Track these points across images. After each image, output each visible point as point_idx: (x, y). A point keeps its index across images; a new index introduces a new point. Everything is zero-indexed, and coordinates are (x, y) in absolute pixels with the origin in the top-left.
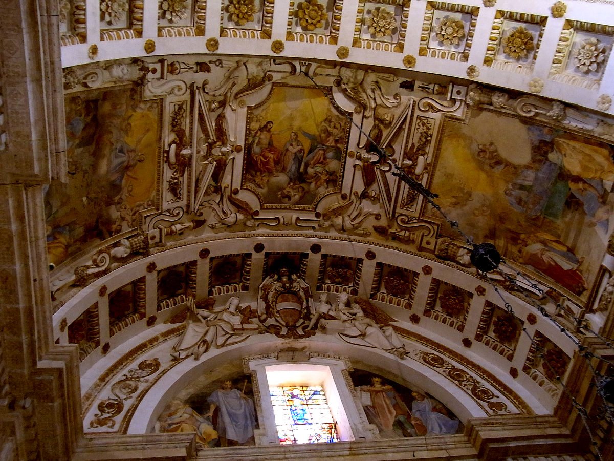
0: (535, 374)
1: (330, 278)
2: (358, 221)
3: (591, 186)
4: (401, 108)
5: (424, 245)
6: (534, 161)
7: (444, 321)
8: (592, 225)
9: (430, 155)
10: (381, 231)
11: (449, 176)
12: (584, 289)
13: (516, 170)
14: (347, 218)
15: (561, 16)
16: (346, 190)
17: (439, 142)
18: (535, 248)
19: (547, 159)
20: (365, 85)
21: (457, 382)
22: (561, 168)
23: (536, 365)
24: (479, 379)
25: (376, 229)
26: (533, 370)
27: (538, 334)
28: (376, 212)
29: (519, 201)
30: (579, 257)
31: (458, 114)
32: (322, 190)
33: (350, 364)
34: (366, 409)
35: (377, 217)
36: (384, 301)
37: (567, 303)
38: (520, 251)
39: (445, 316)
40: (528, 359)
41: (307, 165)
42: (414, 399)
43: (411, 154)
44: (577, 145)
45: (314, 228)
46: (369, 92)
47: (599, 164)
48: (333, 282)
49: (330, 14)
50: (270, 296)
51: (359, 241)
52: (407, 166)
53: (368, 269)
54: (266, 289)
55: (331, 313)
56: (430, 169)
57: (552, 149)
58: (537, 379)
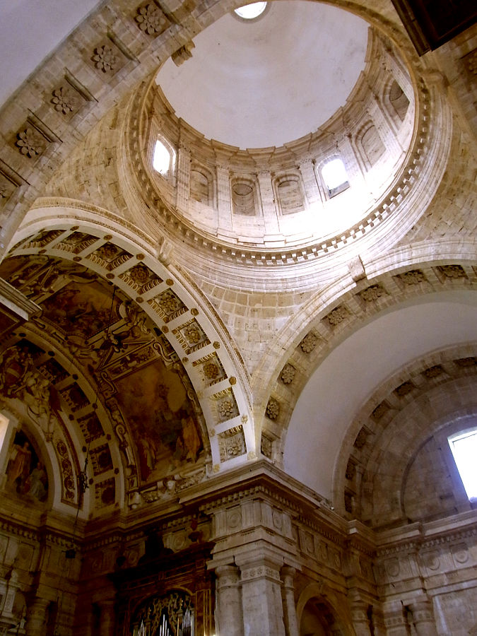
0: (98, 491)
1: (47, 366)
2: (84, 356)
3: (184, 448)
4: (146, 336)
5: (104, 393)
6: (176, 414)
7: (83, 431)
8: (170, 462)
9: (141, 365)
10: (90, 369)
11: (141, 380)
12: (146, 481)
13: (167, 409)
14: (79, 351)
15: (231, 384)
16: (90, 341)
17: (149, 364)
18: (146, 444)
19: (181, 419)
20: (139, 314)
21: (62, 469)
22: (182, 429)
23: (102, 488)
24: (74, 473)
25: (89, 366)
26: (99, 489)
27: (113, 478)
28: (96, 360)
29: (157, 421)
30: (156, 467)
31: (167, 364)
32: (78, 332)
33: (20, 427)
34: (10, 462)
35: (95, 363)
36: (65, 398)
37: (135, 479)
38: (139, 437)
39: (86, 428)
40: (101, 483)
41: (81, 317)
42: (36, 467)
43: (133, 357)
44: (195, 429)
45: (59, 342)
46: (138, 318)
47: (193, 444)
48: (47, 369)
49: (150, 280)
50: (9, 360)
51: (76, 366)
52: (127, 359)
53: (69, 381)
54: (9, 353)
55: (33, 388)
56: (135, 369)
57: (185, 418)
58: (97, 494)
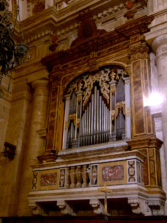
0: (30, 5)
23: (33, 3)
26: (30, 4)
58: (29, 8)
